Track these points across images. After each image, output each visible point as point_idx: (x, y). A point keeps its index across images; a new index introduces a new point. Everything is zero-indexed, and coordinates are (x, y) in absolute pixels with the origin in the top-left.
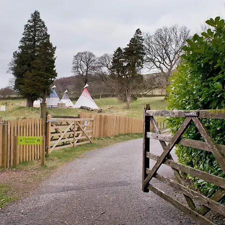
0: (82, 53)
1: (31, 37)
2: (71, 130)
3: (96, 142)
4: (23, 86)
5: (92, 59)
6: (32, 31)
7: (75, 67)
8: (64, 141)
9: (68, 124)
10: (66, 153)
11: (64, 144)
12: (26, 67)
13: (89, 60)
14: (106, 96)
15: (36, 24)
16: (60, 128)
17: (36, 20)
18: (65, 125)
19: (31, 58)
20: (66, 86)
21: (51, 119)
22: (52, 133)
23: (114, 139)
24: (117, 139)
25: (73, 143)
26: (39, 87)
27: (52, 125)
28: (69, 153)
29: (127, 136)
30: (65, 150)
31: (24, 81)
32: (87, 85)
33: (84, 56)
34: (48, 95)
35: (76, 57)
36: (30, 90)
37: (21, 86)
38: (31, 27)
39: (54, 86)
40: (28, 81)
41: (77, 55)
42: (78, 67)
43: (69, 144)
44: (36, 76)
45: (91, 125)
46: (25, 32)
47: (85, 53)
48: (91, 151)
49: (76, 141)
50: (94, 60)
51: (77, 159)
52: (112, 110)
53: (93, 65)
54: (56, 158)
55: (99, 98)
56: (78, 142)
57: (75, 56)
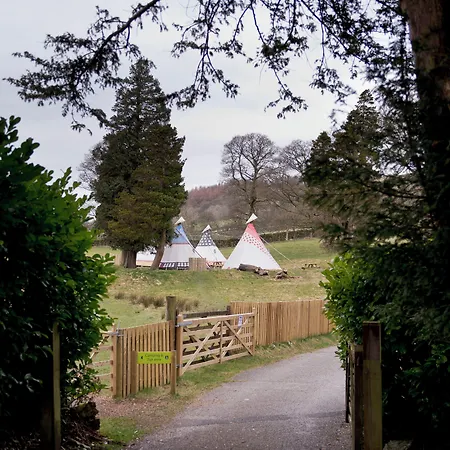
0: (244, 138)
1: (130, 115)
2: (216, 336)
3: (260, 353)
4: (115, 224)
5: (267, 149)
6: (133, 103)
7: (227, 171)
8: (204, 354)
9: (210, 326)
10: (208, 375)
11: (204, 360)
12: (119, 181)
13: (259, 153)
14: (300, 235)
15: (140, 86)
16: (198, 334)
17: (142, 78)
18: (204, 328)
19: (131, 160)
20: (207, 207)
21: (183, 321)
22: (184, 343)
23: (297, 346)
24: (304, 346)
25: (218, 356)
26: (150, 225)
27: (185, 331)
28: (212, 374)
29: (325, 339)
30: (206, 370)
31: (116, 213)
32: (253, 217)
33: (247, 144)
34: (169, 241)
35: (229, 147)
36: (130, 233)
37: (112, 224)
38: (130, 93)
39: (181, 220)
40: (126, 213)
41: (232, 143)
42: (233, 170)
43: (212, 358)
44: (142, 201)
45: (250, 324)
46: (117, 105)
47: (250, 137)
48: (250, 370)
49: (224, 354)
50: (271, 153)
51: (223, 384)
52: (310, 272)
53: (269, 165)
54: (191, 383)
55: (283, 240)
56: (227, 355)
57: (226, 146)
